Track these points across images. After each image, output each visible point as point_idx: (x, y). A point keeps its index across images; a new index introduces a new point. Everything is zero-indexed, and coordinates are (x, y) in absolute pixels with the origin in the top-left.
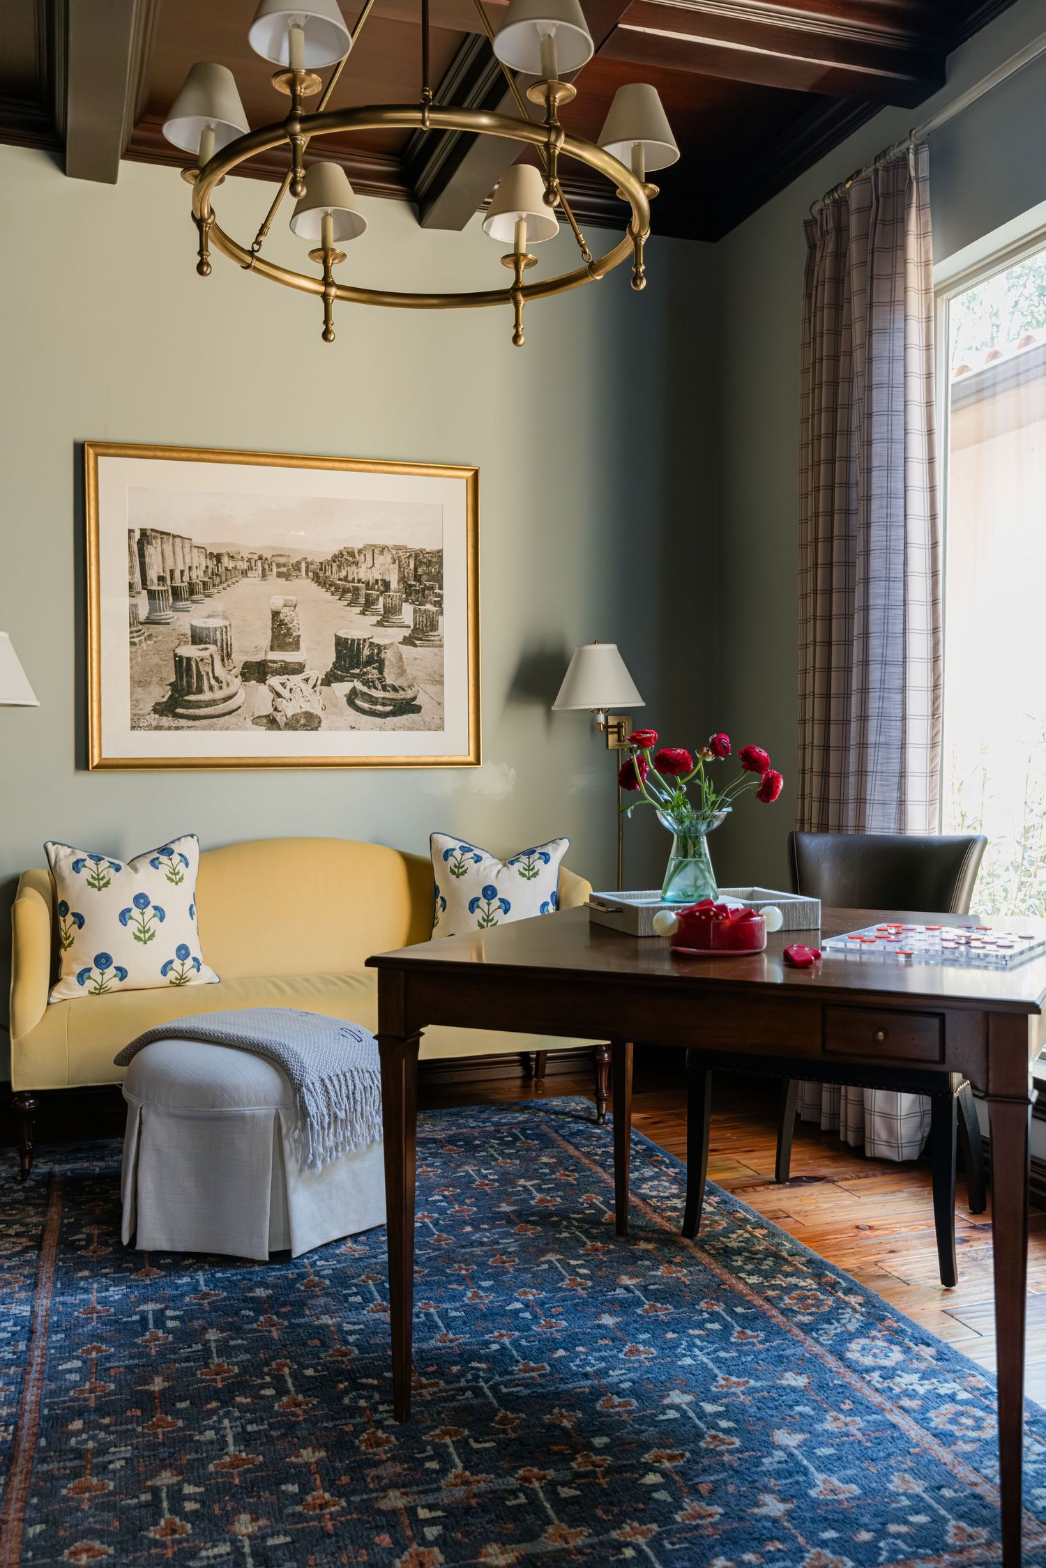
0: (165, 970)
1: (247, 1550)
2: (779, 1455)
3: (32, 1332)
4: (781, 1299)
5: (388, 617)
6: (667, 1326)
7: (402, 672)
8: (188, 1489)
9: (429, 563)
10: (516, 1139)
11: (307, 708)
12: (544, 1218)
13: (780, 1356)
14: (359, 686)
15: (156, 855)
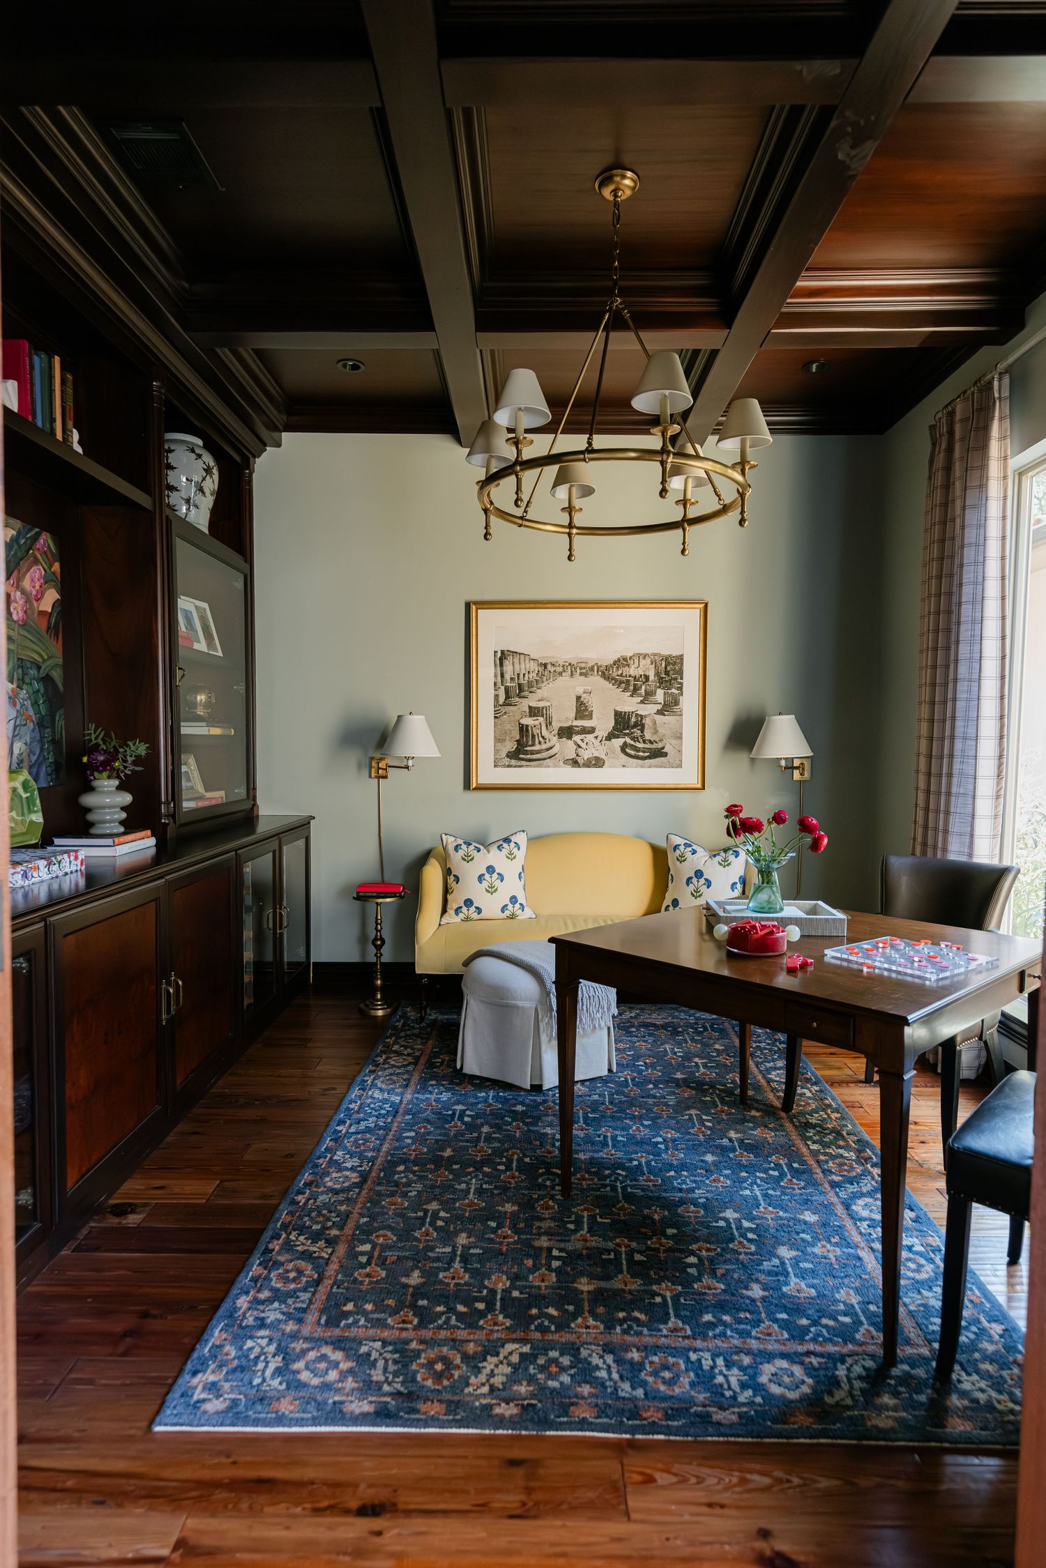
0: (504, 909)
1: (459, 1253)
2: (776, 1261)
3: (397, 1112)
4: (827, 1162)
5: (647, 698)
6: (742, 1167)
7: (656, 732)
8: (442, 1214)
9: (675, 663)
10: (705, 1029)
11: (596, 754)
12: (700, 1086)
13: (808, 1200)
14: (628, 740)
15: (501, 842)
